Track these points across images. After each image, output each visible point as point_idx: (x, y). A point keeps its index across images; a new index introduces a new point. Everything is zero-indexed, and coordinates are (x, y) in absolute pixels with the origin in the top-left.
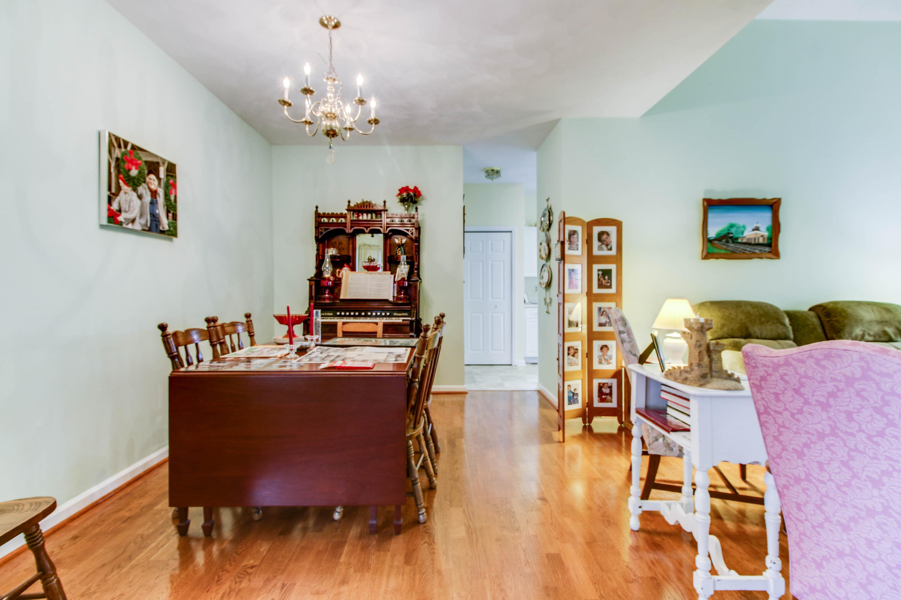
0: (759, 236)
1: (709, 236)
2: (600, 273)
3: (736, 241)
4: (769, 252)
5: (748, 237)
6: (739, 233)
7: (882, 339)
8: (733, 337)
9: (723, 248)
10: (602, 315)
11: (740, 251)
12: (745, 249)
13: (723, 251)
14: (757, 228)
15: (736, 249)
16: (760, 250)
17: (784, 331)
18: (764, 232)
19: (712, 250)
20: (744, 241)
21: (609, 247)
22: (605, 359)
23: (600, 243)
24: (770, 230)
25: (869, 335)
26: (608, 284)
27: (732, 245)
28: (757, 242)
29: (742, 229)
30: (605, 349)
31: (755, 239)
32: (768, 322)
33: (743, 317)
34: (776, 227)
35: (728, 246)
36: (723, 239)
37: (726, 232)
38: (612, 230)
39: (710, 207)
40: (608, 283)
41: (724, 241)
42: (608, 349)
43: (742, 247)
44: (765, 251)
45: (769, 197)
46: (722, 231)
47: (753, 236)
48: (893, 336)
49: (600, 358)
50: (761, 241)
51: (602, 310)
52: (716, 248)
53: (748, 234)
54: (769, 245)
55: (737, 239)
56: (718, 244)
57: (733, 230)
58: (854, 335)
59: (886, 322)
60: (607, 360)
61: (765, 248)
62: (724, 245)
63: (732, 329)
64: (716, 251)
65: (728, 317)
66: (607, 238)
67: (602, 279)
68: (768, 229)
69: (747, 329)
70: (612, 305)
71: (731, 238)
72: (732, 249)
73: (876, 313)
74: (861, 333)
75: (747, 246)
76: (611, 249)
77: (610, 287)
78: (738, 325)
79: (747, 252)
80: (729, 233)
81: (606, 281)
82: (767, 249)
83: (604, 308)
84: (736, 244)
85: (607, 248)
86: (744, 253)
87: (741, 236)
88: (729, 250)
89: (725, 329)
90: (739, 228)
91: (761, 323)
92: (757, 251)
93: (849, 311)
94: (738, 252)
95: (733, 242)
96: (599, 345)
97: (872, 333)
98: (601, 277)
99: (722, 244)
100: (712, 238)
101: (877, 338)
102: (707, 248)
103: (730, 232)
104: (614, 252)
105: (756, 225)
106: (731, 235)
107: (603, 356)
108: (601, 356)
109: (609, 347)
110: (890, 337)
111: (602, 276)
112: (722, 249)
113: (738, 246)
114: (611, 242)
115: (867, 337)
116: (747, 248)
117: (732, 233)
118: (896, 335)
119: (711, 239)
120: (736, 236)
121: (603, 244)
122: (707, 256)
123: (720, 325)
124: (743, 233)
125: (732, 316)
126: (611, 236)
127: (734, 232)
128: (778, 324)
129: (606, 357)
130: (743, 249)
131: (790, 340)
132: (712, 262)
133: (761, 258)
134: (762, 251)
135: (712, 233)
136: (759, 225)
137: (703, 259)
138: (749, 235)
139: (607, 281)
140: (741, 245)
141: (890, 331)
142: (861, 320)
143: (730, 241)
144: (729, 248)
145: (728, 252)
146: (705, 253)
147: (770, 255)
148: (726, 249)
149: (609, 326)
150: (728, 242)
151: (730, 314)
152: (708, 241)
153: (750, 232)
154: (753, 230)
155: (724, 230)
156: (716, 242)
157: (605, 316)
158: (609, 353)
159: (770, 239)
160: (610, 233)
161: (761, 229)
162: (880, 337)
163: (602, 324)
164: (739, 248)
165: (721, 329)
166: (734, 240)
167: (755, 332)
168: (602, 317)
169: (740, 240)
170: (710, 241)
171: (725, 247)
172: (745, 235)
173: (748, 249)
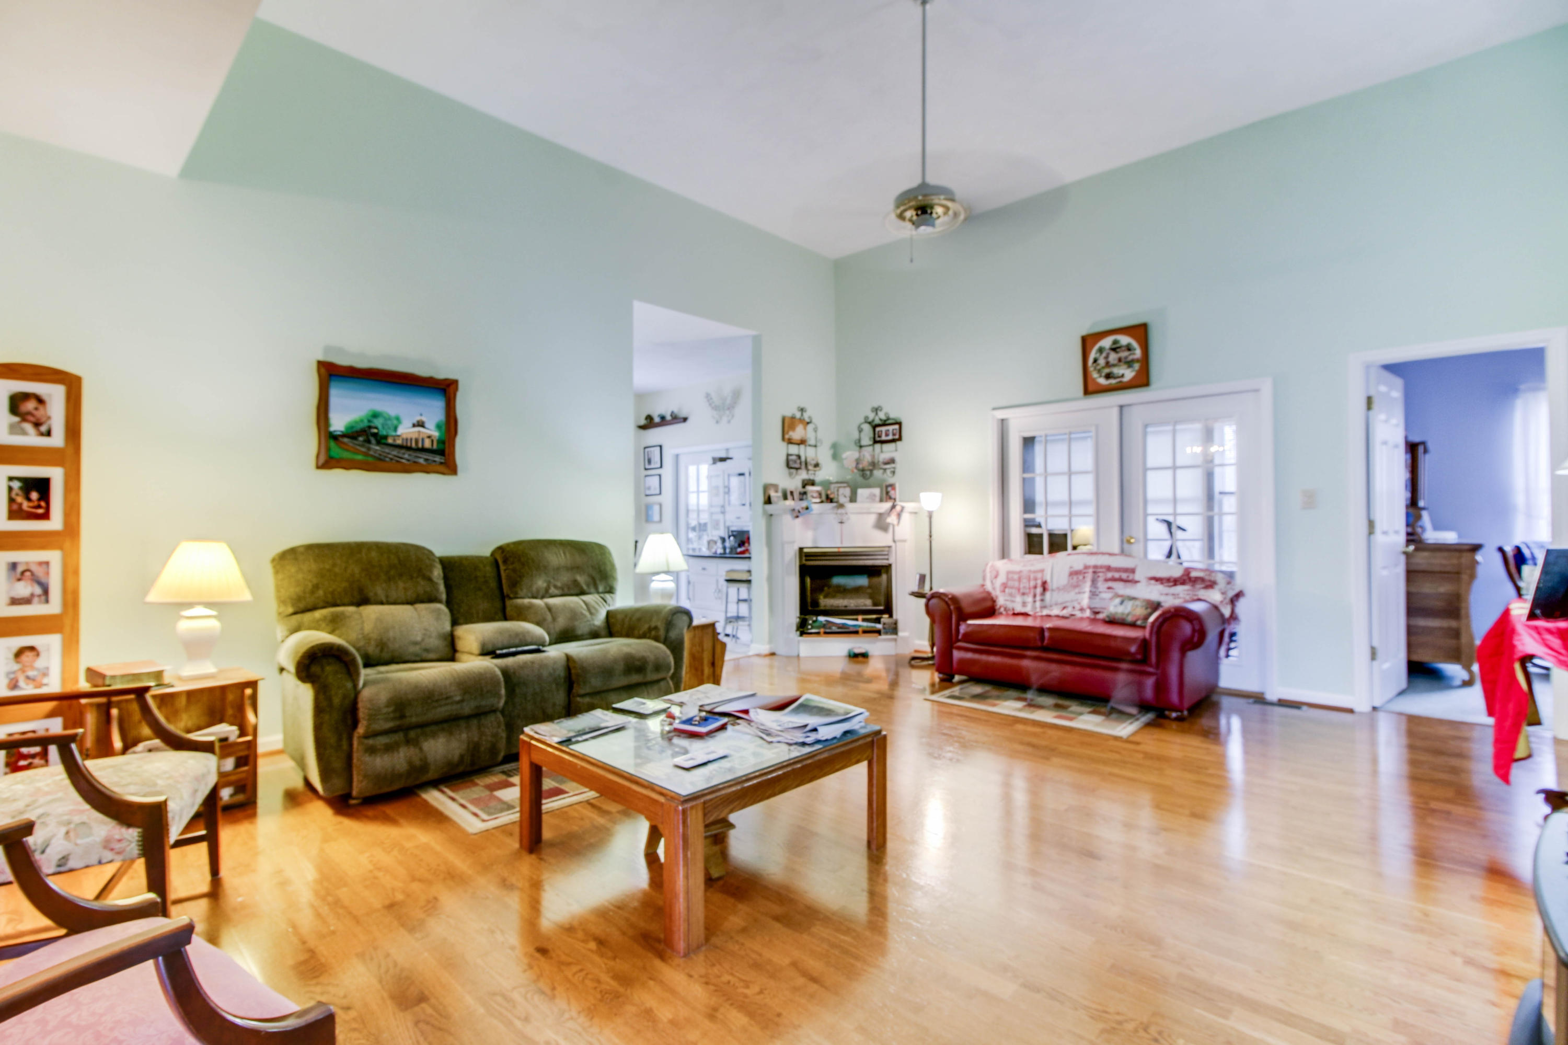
0: (425, 436)
1: (332, 429)
2: (16, 485)
3: (383, 441)
4: (441, 463)
5: (405, 436)
6: (389, 428)
7: (572, 592)
8: (335, 605)
9: (359, 450)
10: (19, 580)
11: (391, 459)
12: (400, 455)
13: (360, 457)
14: (420, 424)
15: (385, 454)
16: (426, 460)
17: (428, 589)
18: (432, 431)
19: (336, 452)
20: (399, 442)
21: (43, 429)
22: (28, 678)
23: (16, 419)
24: (444, 428)
25: (555, 587)
26: (41, 511)
27: (377, 448)
28: (420, 445)
29: (395, 422)
30: (27, 657)
31: (417, 441)
32: (401, 575)
33: (357, 570)
34: (451, 424)
35: (369, 449)
36: (359, 436)
37: (366, 424)
38: (55, 394)
39: (333, 378)
40: (39, 507)
41: (361, 439)
42: (38, 655)
43: (395, 452)
44: (435, 461)
45: (441, 375)
46: (356, 422)
47: (414, 436)
48: (585, 587)
49: (12, 676)
50: (427, 444)
51: (20, 569)
52: (347, 450)
53: (406, 431)
54: (441, 452)
55: (386, 437)
56: (351, 444)
57: (378, 422)
58: (534, 589)
59: (578, 568)
60: (34, 680)
61: (434, 457)
62: (362, 446)
63: (332, 593)
64: (347, 455)
65: (329, 570)
66: (36, 409)
67: (20, 499)
68: (438, 427)
69: (361, 590)
70: (54, 557)
71: (375, 435)
72: (377, 455)
73: (568, 555)
74: (545, 585)
75: (403, 451)
76: (48, 433)
77: (46, 516)
78: (345, 584)
79: (403, 461)
80: (370, 427)
81: (31, 504)
82: (438, 459)
83: (27, 563)
84: (383, 446)
85: (38, 430)
86: (398, 461)
87: (394, 434)
88: (372, 456)
89: (321, 593)
90: (390, 419)
91: (390, 579)
92: (421, 461)
93: (532, 554)
94: (387, 459)
95: (379, 443)
96: (9, 648)
97: (559, 584)
98: (17, 495)
99: (359, 445)
100: (339, 433)
101: (566, 591)
102: (328, 449)
103: (372, 424)
104: (57, 440)
105: (419, 418)
106: (375, 431)
107: (23, 671)
108: (14, 672)
109: (39, 648)
110: (581, 588)
111: (20, 493)
112: (358, 452)
113: (387, 450)
114: (49, 418)
115: (553, 590)
116: (404, 454)
117: (376, 428)
118: (588, 585)
119: (335, 433)
120: (384, 433)
121: (24, 419)
122: (327, 462)
123: (310, 586)
124: (396, 429)
125: (337, 570)
126: (48, 405)
127: (380, 427)
128: (419, 580)
129: (31, 673)
130: (395, 456)
131: (440, 601)
132: (337, 475)
133: (428, 472)
134: (430, 461)
135: (339, 423)
136: (424, 419)
137: (318, 467)
138: (406, 433)
139: (36, 504)
140: (392, 448)
141: (581, 579)
142: (545, 567)
143: (373, 440)
144: (371, 453)
145: (370, 459)
146: (322, 459)
147: (442, 468)
148: (366, 454)
149: (40, 602)
150: (369, 442)
151: (334, 565)
152: (328, 437)
153: (409, 428)
154: (414, 426)
155: (362, 421)
156: (346, 440)
157: (29, 582)
158: (40, 663)
159: (441, 442)
160: (45, 397)
161: (427, 425)
162: (569, 588)
163: (18, 599)
164: (389, 454)
165: (312, 592)
166: (381, 439)
167: (376, 594)
168: (22, 583)
169: (390, 441)
170: (334, 437)
171: (363, 450)
172: (400, 432)
173: (406, 456)
